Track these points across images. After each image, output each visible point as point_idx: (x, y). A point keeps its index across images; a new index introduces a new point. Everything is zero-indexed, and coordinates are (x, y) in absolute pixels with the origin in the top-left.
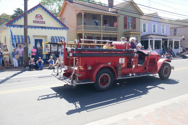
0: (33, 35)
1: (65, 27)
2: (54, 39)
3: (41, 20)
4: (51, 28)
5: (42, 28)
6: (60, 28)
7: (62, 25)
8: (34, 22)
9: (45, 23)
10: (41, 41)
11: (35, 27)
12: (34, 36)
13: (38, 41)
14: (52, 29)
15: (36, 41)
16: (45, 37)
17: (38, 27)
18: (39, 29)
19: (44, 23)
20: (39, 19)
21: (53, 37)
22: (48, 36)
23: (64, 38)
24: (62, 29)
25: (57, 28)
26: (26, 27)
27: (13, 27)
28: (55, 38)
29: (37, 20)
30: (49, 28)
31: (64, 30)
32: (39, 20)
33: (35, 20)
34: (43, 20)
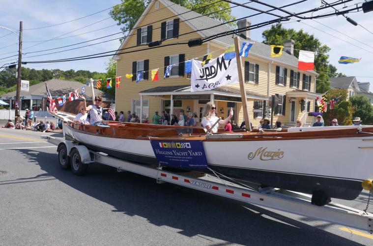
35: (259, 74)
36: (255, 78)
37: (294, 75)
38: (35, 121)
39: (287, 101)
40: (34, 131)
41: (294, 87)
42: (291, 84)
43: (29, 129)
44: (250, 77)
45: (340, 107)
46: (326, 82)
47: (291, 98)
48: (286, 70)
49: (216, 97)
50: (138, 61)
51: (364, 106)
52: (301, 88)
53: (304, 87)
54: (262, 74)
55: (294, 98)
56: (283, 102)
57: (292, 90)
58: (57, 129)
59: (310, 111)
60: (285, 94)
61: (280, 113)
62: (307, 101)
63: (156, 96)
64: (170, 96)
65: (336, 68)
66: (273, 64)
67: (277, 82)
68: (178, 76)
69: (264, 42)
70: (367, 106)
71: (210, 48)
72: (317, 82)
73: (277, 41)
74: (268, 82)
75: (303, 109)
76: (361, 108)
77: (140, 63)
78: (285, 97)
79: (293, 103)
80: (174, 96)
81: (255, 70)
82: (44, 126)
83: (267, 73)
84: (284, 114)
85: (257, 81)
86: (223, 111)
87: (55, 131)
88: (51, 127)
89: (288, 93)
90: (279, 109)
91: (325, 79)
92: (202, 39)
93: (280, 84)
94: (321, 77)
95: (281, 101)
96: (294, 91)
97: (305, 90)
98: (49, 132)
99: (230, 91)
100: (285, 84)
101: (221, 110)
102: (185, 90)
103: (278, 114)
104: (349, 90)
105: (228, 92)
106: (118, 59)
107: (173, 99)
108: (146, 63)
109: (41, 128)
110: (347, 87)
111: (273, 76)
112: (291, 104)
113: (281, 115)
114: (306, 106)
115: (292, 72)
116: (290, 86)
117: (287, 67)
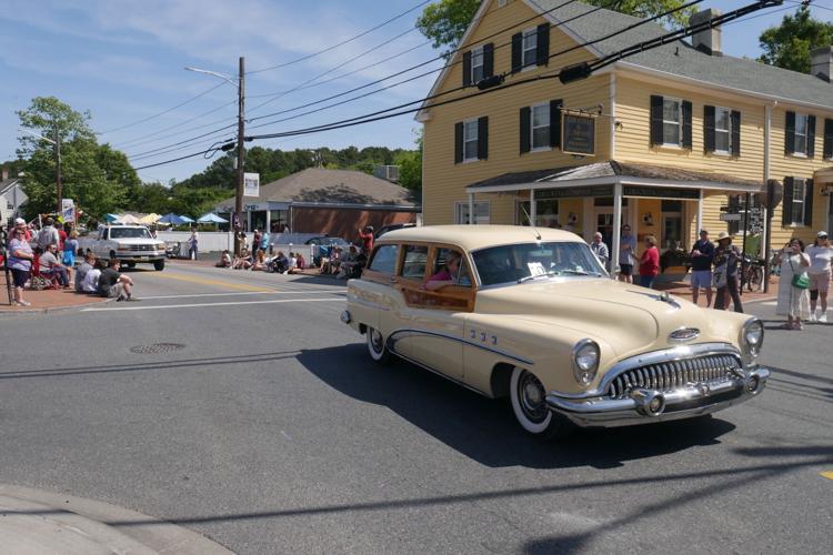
35: (741, 134)
36: (730, 144)
38: (271, 253)
39: (817, 192)
40: (268, 271)
42: (828, 153)
43: (260, 269)
44: (718, 140)
47: (828, 184)
48: (811, 121)
49: (627, 189)
50: (465, 121)
54: (749, 134)
56: (805, 194)
57: (829, 165)
58: (312, 267)
60: (811, 177)
61: (799, 221)
63: (501, 193)
64: (529, 191)
66: (777, 108)
67: (789, 149)
68: (548, 149)
69: (763, 58)
71: (616, 82)
73: (796, 53)
74: (766, 151)
77: (470, 126)
78: (810, 183)
80: (537, 192)
81: (730, 125)
82: (286, 261)
83: (761, 129)
84: (808, 222)
85: (735, 150)
86: (650, 220)
87: (305, 271)
88: (299, 263)
89: (818, 174)
90: (795, 211)
92: (589, 63)
93: (796, 154)
95: (802, 192)
98: (296, 273)
99: (662, 174)
100: (810, 152)
101: (646, 219)
102: (560, 179)
103: (794, 225)
105: (658, 177)
106: (426, 119)
107: (536, 197)
108: (483, 123)
109: (280, 266)
111: (778, 136)
112: (829, 198)
113: (802, 225)
115: (829, 123)
116: (824, 157)
117: (815, 113)
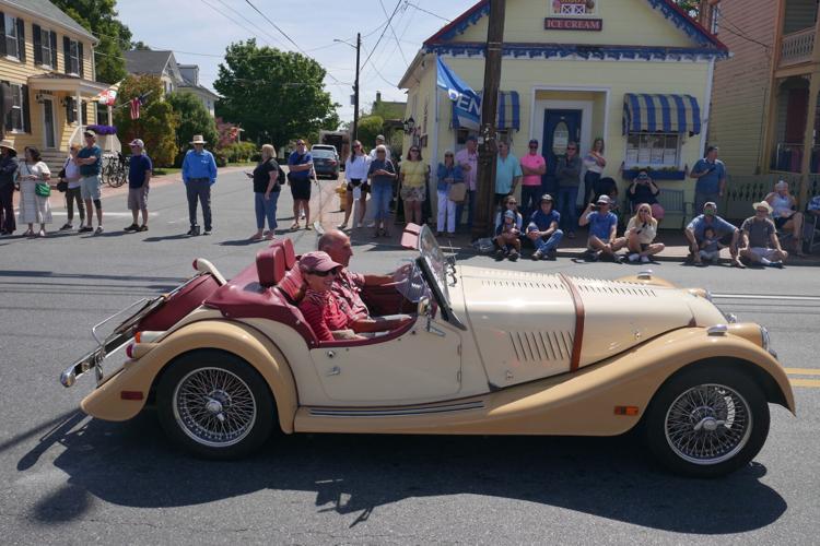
0: (537, 91)
1: (709, 44)
2: (637, 109)
3: (583, 15)
4: (629, 52)
5: (583, 51)
6: (676, 52)
7: (690, 34)
8: (550, 24)
9: (600, 29)
10: (573, 119)
11: (551, 50)
12: (541, 94)
13: (563, 119)
14: (633, 57)
15: (552, 117)
16: (597, 97)
17: (565, 50)
18: (569, 57)
19: (597, 25)
20: (573, 7)
21: (632, 97)
22: (608, 94)
23: (693, 100)
24: (690, 52)
25: (660, 52)
26: (494, 46)
27: (454, 55)
28: (642, 103)
29: (563, 15)
30: (617, 51)
31: (699, 59)
32: (573, 15)
33: (552, 14)
34: (595, 14)
37: (43, 38)
39: (32, 98)
41: (44, 66)
42: (38, 60)
45: (150, 114)
46: (115, 59)
47: (41, 91)
48: (20, 23)
51: (195, 113)
52: (61, 70)
53: (68, 68)
55: (49, 93)
56: (21, 101)
57: (40, 72)
59: (89, 123)
60: (25, 83)
61: (19, 128)
62: (79, 99)
65: (131, 30)
67: (2, 51)
70: (200, 113)
72: (97, 58)
75: (71, 118)
76: (189, 116)
78: (25, 88)
79: (48, 104)
84: (28, 129)
89: (33, 81)
90: (15, 117)
91: (112, 51)
93: (9, 57)
94: (104, 46)
95: (18, 100)
96: (45, 76)
97: (73, 74)
100: (23, 58)
103: (14, 131)
104: (163, 79)
110: (160, 73)
112: (43, 105)
113: (22, 132)
114: (79, 111)
115: (37, 29)
116: (36, 63)
117: (24, 17)
